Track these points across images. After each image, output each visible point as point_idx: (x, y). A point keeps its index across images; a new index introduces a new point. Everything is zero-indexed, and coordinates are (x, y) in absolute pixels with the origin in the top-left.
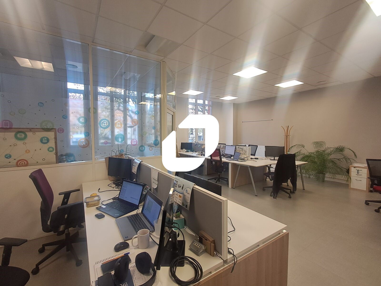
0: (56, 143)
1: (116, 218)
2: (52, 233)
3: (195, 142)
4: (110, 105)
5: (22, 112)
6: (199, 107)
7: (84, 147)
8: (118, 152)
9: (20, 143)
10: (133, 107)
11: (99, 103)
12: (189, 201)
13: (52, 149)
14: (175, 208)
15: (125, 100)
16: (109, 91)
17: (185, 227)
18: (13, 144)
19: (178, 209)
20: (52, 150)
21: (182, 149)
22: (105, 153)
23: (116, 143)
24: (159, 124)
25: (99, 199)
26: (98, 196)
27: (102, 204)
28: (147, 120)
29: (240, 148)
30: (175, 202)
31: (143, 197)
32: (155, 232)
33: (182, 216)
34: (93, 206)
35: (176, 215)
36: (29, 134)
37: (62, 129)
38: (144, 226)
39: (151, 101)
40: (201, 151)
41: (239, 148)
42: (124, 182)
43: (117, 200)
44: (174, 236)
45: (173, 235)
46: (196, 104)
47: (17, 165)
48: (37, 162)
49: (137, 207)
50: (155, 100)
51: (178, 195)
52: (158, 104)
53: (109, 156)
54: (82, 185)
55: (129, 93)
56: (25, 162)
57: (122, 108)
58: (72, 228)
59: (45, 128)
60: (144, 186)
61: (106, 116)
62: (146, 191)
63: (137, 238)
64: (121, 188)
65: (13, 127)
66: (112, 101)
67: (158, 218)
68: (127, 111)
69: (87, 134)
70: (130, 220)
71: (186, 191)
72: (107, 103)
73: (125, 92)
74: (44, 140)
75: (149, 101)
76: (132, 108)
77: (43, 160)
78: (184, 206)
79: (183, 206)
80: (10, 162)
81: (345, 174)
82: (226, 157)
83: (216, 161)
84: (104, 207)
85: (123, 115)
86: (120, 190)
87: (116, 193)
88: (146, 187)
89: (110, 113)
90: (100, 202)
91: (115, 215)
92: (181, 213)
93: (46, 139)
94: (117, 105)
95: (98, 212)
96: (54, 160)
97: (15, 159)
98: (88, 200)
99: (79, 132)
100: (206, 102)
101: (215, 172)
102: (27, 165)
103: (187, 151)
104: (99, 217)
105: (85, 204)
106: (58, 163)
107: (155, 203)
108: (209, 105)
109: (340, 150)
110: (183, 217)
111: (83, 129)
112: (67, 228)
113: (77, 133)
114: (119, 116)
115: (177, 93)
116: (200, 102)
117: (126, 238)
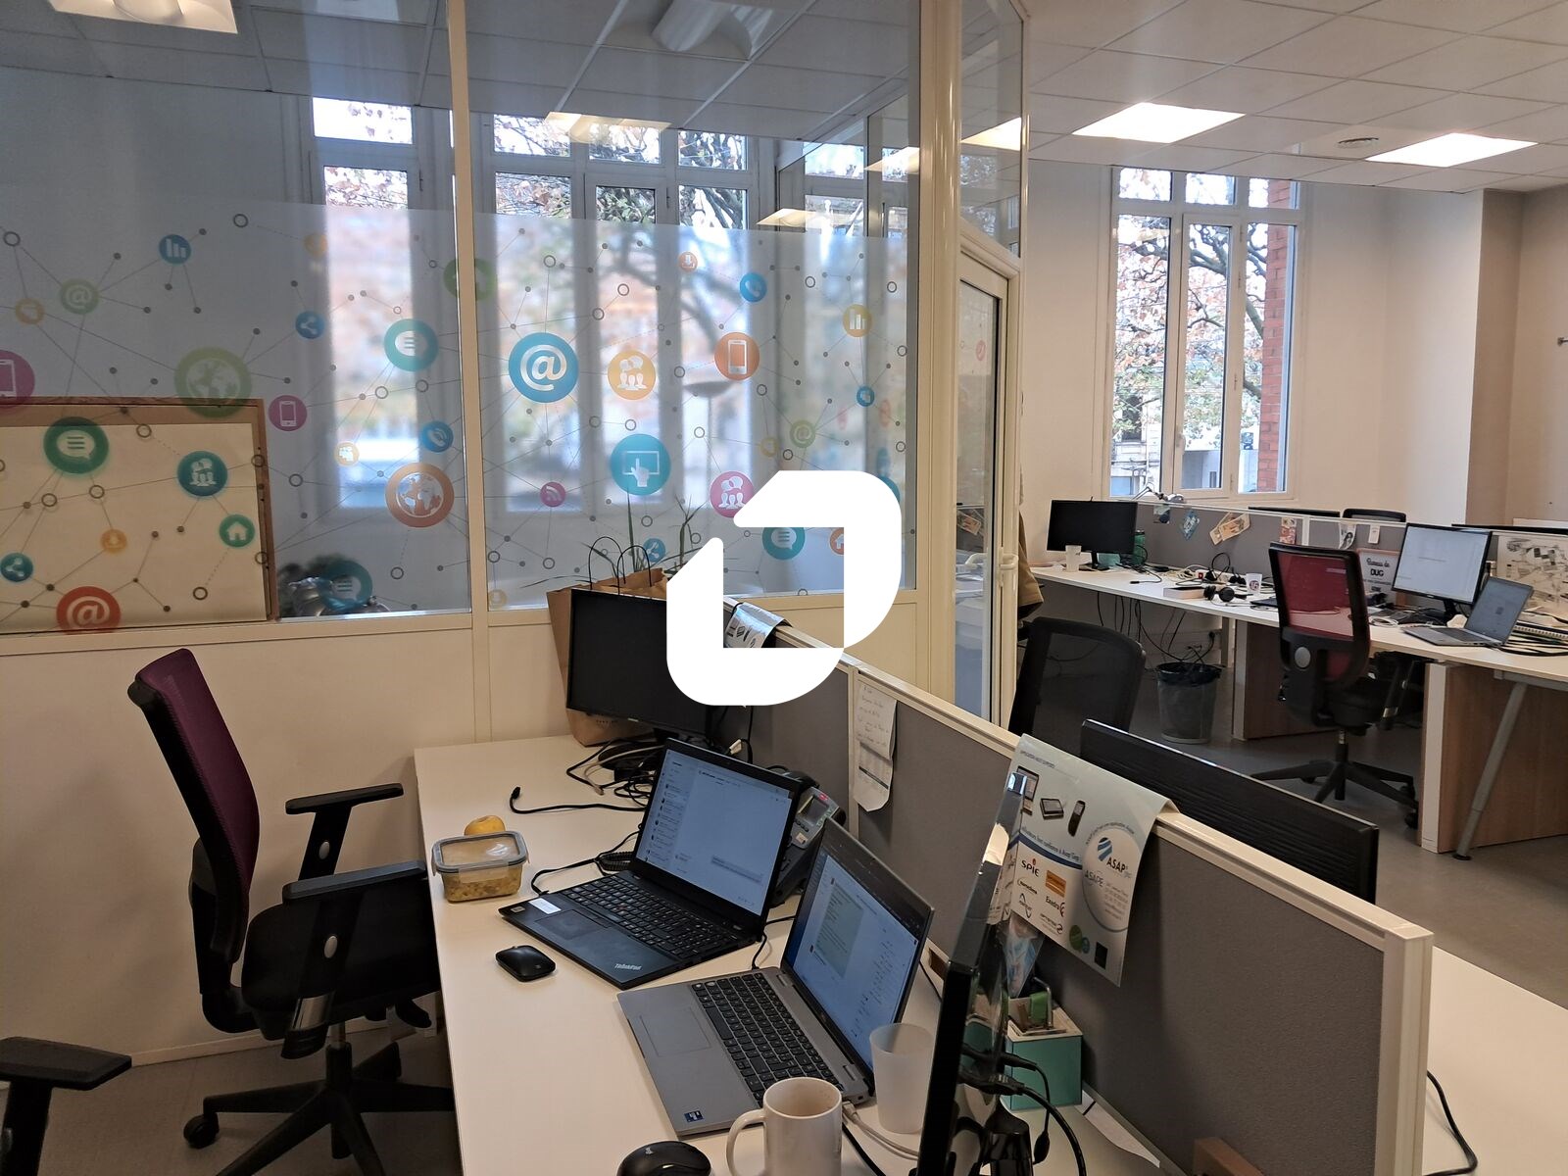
0: (263, 488)
1: (624, 986)
2: (254, 1037)
3: (1161, 497)
4: (569, 243)
5: (79, 297)
6: (1194, 232)
7: (420, 519)
8: (627, 558)
9: (72, 487)
10: (718, 249)
11: (505, 226)
12: (1120, 919)
13: (242, 532)
14: (1020, 958)
15: (670, 199)
16: (566, 140)
17: (1087, 1098)
18: (38, 499)
19: (1037, 970)
20: (243, 537)
21: (1056, 542)
22: (549, 562)
23: (617, 496)
24: (899, 364)
25: (515, 857)
26: (510, 835)
27: (533, 887)
28: (815, 339)
29: (1528, 545)
30: (1022, 921)
31: (793, 859)
32: (876, 1107)
33: (1063, 1022)
34: (485, 894)
35: (1021, 1009)
36: (120, 435)
37: (292, 403)
38: (800, 1054)
39: (838, 201)
40: (1204, 565)
41: (1519, 552)
42: (671, 757)
43: (627, 875)
44: (1010, 1149)
45: (1006, 1145)
46: (1175, 214)
47: (64, 624)
48: (167, 609)
49: (752, 929)
50: (871, 190)
51: (1043, 876)
52: (896, 218)
53: (572, 582)
54: (410, 764)
55: (691, 152)
56: (101, 608)
57: (644, 260)
58: (363, 1017)
59: (202, 400)
60: (798, 789)
61: (548, 314)
62: (815, 827)
63: (760, 1132)
64: (651, 796)
65: (36, 393)
66: (583, 210)
67: (898, 1018)
68: (683, 280)
69: (438, 436)
70: (708, 1009)
71: (1100, 848)
72: (548, 226)
73: (667, 144)
74: (200, 472)
75: (828, 202)
76: (712, 256)
77: (200, 593)
78: (1086, 952)
79: (1074, 952)
80: (25, 604)
82: (1402, 614)
83: (1323, 645)
84: (548, 908)
85: (653, 308)
86: (647, 809)
87: (618, 829)
88: (814, 797)
89: (570, 293)
90: (526, 876)
91: (619, 966)
92: (1058, 999)
93: (208, 464)
94: (615, 241)
95: (514, 939)
96: (256, 596)
97: (50, 588)
98: (455, 858)
99: (383, 426)
100: (1259, 194)
101: (1314, 728)
102: (111, 622)
103: (1094, 565)
104: (524, 967)
105: (435, 882)
106: (278, 619)
107: (876, 916)
108: (1273, 216)
110: (1073, 1030)
111: (408, 406)
112: (335, 1014)
113: (371, 430)
114: (629, 313)
115: (1034, 133)
116: (1209, 189)
117: (689, 1118)
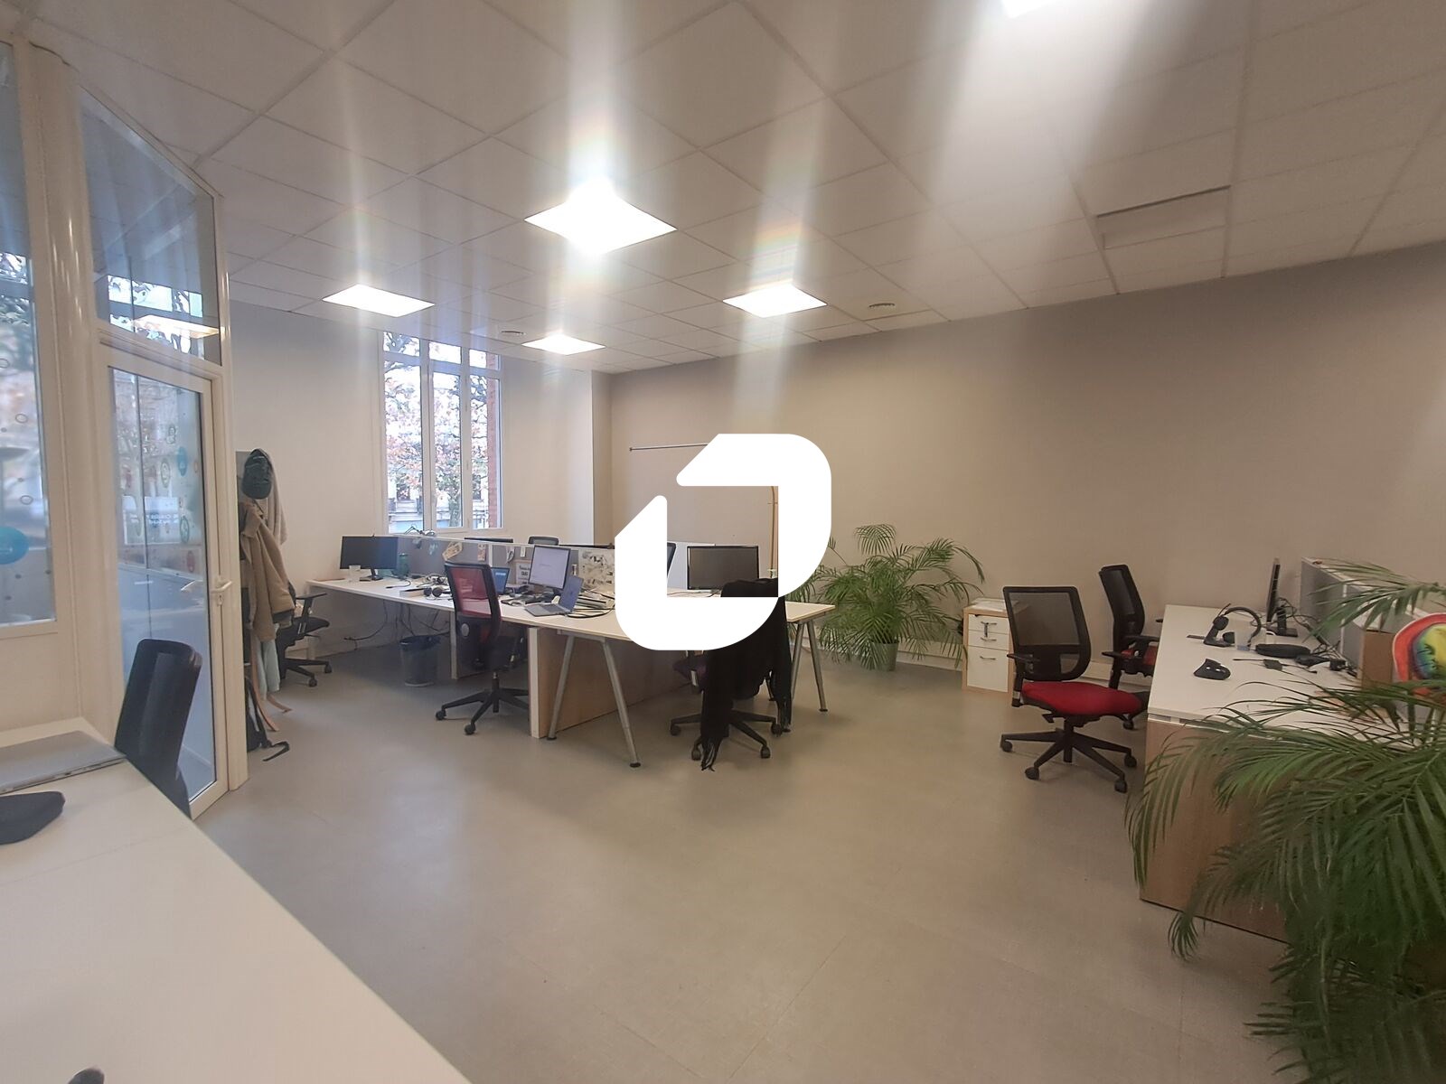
3: (421, 533)
29: (591, 555)
41: (588, 559)
81: (950, 639)
82: (526, 598)
83: (476, 621)
103: (373, 578)
108: (488, 373)
109: (939, 554)
